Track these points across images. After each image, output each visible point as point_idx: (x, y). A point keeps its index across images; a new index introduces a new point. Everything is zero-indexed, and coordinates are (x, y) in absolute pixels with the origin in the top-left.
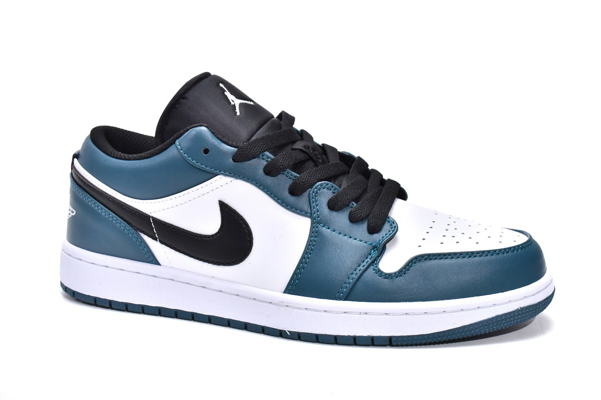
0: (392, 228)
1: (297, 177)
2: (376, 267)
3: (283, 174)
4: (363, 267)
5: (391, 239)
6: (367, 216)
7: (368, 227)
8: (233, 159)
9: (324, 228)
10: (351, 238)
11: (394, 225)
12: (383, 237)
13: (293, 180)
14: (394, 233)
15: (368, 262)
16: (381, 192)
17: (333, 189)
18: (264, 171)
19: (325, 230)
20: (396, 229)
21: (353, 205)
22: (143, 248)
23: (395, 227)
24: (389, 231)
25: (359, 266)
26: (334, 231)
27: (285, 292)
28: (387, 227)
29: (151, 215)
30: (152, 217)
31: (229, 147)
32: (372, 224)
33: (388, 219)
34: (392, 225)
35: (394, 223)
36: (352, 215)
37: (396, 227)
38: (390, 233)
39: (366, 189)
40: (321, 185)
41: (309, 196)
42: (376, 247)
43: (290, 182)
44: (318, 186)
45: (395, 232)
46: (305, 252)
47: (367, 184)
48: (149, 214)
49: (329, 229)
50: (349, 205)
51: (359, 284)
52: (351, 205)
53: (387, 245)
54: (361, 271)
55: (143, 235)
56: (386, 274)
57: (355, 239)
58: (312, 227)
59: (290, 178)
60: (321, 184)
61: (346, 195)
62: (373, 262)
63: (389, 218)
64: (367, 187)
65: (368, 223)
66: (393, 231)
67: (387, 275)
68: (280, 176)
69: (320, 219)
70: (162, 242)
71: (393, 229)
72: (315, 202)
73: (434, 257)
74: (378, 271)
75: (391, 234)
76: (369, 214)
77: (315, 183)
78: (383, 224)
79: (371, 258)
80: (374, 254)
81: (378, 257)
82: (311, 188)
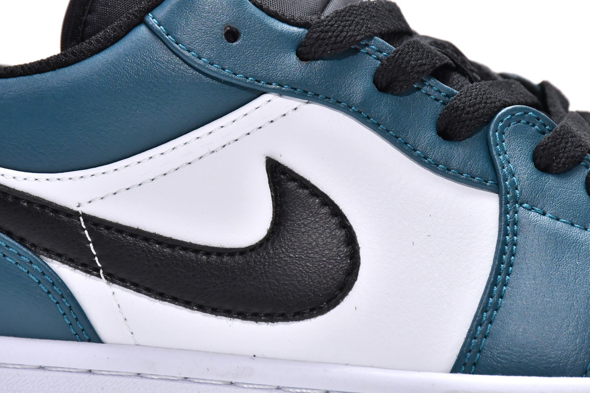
1: (454, 94)
8: (298, 55)
9: (532, 213)
13: (444, 103)
17: (539, 122)
18: (375, 82)
19: (534, 218)
22: (58, 298)
26: (558, 219)
27: (455, 369)
29: (80, 210)
30: (84, 215)
31: (286, 27)
40: (512, 114)
41: (487, 140)
43: (436, 108)
44: (505, 115)
48: (76, 209)
49: (544, 214)
55: (56, 266)
59: (437, 100)
69: (521, 193)
70: (111, 278)
72: (502, 153)
82: (490, 121)
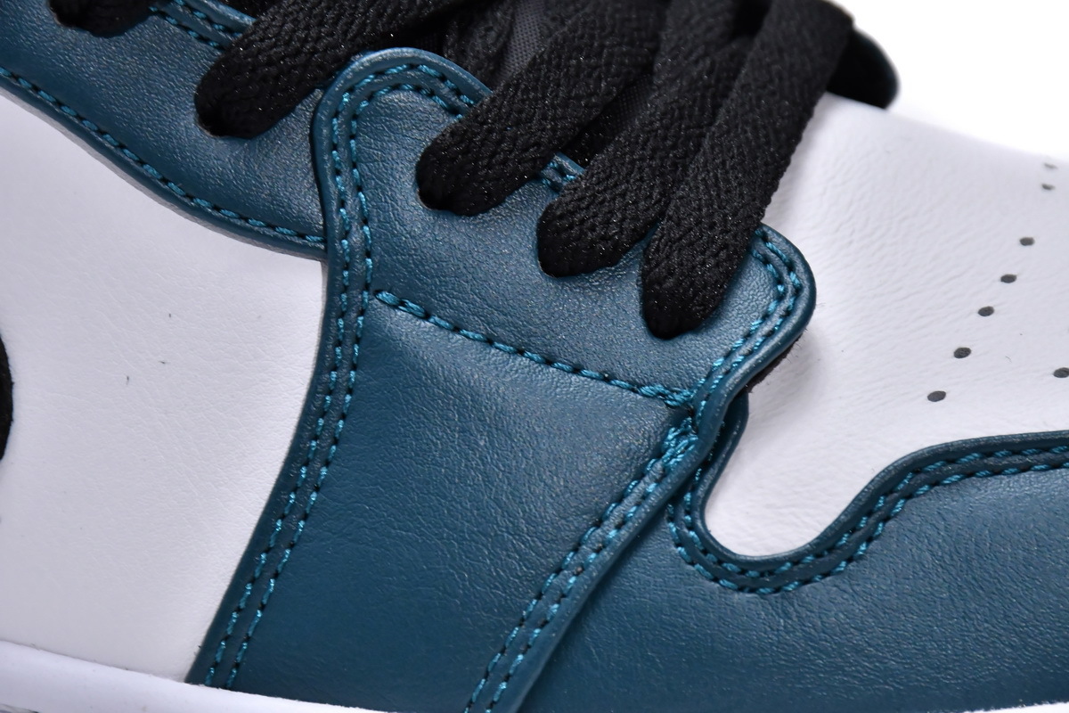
0: (780, 298)
1: (241, 28)
2: (692, 527)
3: (163, 15)
4: (618, 527)
5: (775, 363)
6: (639, 236)
7: (645, 298)
9: (400, 313)
10: (549, 362)
11: (791, 279)
12: (728, 355)
13: (220, 48)
14: (788, 327)
15: (645, 496)
16: (735, 78)
17: (445, 89)
19: (403, 325)
20: (802, 305)
21: (562, 171)
23: (798, 291)
24: (766, 316)
25: (598, 524)
26: (456, 329)
27: (194, 676)
28: (753, 290)
32: (670, 283)
33: (761, 248)
34: (780, 281)
35: (791, 267)
36: (559, 231)
37: (806, 292)
38: (766, 329)
39: (647, 69)
40: (379, 70)
41: (311, 136)
42: (692, 413)
43: (203, 57)
44: (361, 74)
45: (794, 319)
46: (297, 455)
47: (655, 38)
49: (427, 317)
50: (536, 177)
51: (596, 627)
52: (548, 172)
53: (756, 397)
54: (607, 555)
56: (746, 565)
57: (577, 370)
58: (332, 311)
59: (203, 38)
60: (374, 64)
61: (518, 123)
62: (675, 498)
63: (765, 239)
64: (655, 51)
65: (644, 275)
66: (788, 314)
67: (752, 573)
68: (146, 31)
69: (377, 267)
71: (788, 302)
72: (345, 169)
73: (1017, 459)
74: (699, 546)
75: (771, 334)
76: (654, 223)
77: (345, 61)
78: (730, 278)
79: (666, 472)
80: (680, 451)
81: (706, 465)
82: (325, 88)
